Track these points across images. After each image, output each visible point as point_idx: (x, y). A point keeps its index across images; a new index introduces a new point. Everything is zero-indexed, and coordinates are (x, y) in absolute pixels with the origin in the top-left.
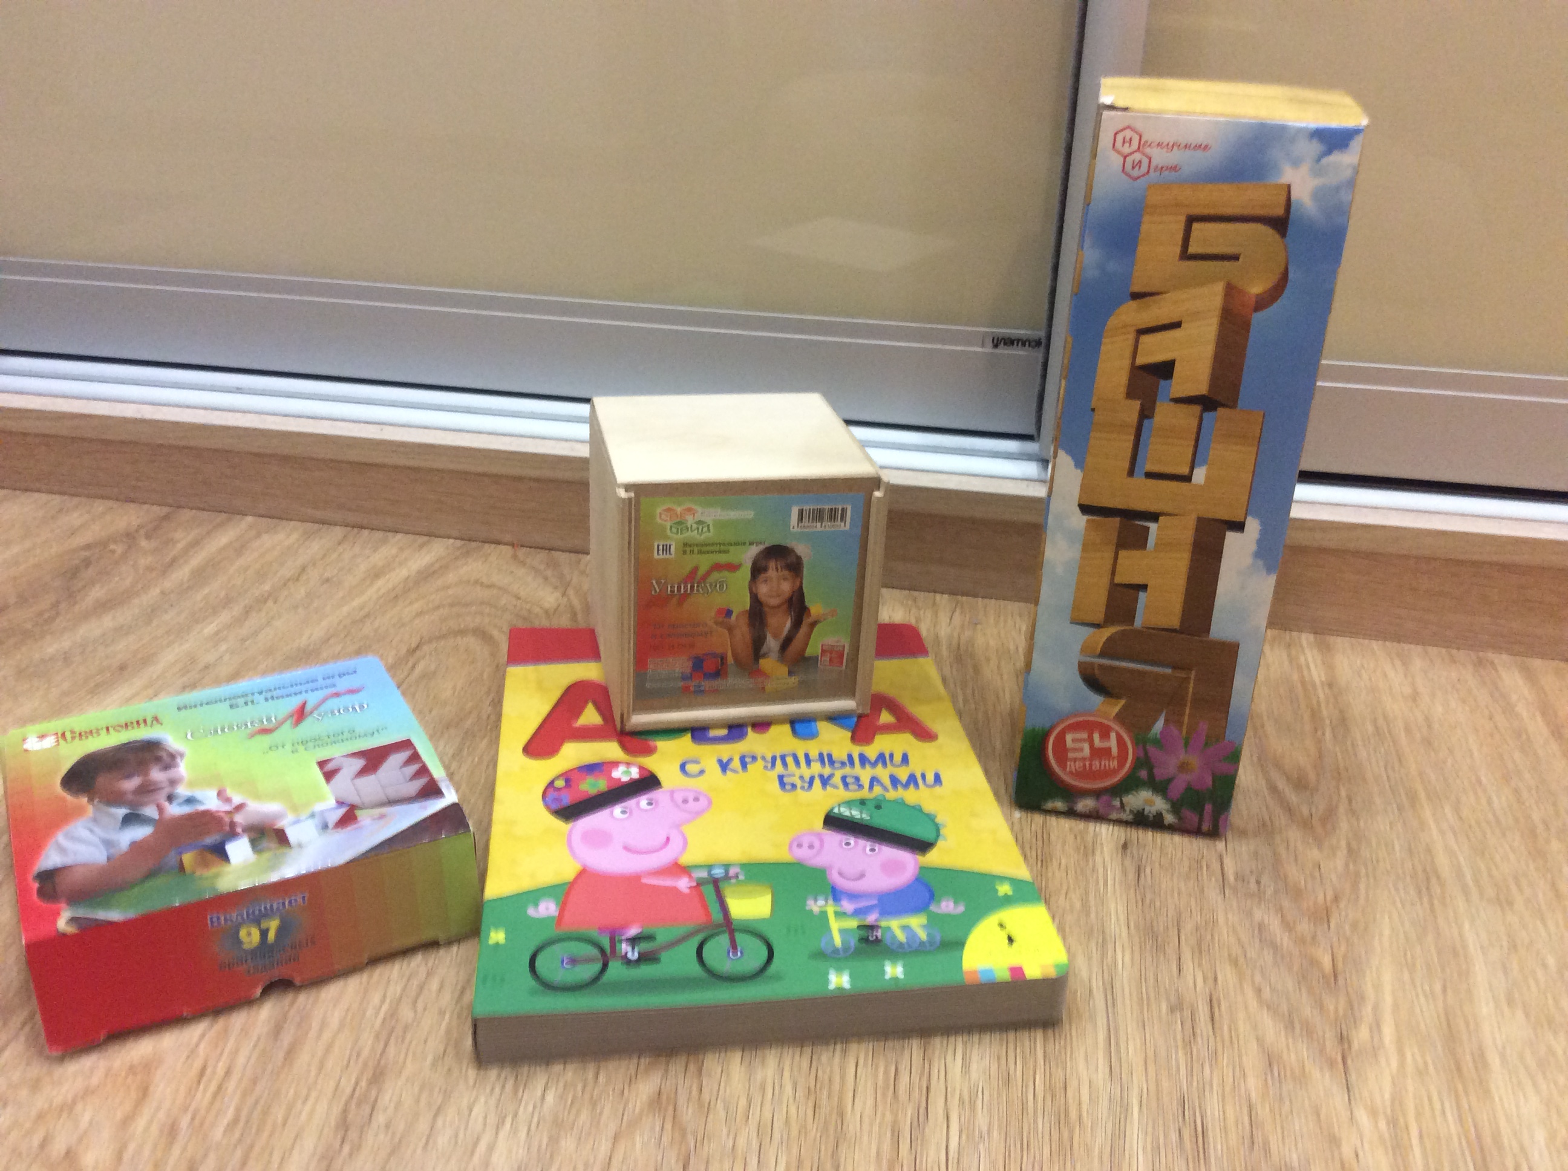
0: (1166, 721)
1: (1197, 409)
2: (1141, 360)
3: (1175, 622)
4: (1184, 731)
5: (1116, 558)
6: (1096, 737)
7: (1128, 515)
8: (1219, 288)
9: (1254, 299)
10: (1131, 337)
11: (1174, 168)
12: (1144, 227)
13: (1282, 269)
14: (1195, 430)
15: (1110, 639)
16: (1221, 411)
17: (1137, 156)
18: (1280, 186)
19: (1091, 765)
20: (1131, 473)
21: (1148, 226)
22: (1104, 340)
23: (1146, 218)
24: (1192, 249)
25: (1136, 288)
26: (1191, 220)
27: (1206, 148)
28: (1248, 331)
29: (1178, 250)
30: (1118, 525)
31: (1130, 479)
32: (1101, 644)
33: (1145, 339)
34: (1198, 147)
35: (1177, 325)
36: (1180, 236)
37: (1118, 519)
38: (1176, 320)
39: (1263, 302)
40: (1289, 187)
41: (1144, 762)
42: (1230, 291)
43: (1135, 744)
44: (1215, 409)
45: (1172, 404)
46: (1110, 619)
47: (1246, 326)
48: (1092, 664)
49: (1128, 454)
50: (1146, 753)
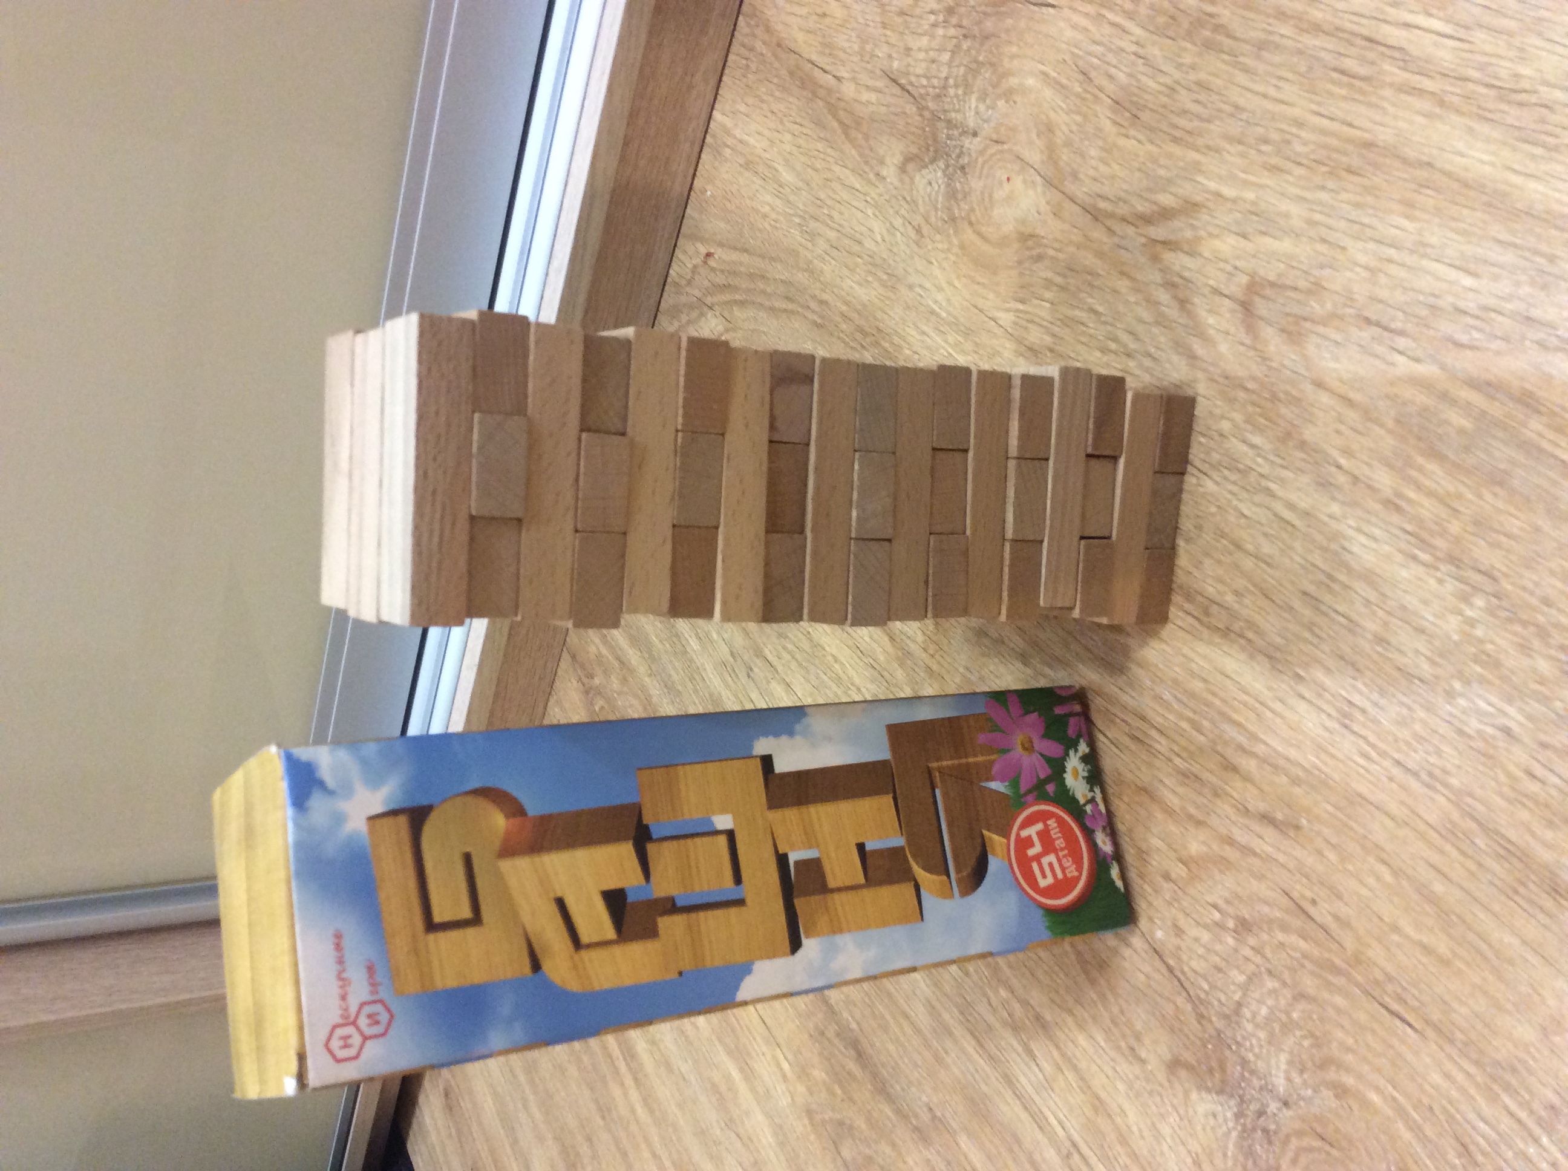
0: (988, 779)
1: (651, 848)
2: (611, 934)
3: (887, 800)
4: (993, 757)
5: (839, 890)
6: (1031, 852)
7: (788, 891)
8: (506, 866)
9: (512, 820)
10: (585, 954)
11: (371, 969)
12: (452, 983)
13: (470, 799)
14: (675, 843)
15: (927, 869)
16: (647, 819)
17: (363, 1022)
18: (372, 831)
19: (1062, 849)
20: (740, 902)
21: (447, 979)
22: (597, 987)
23: (439, 984)
24: (466, 913)
25: (527, 969)
26: (431, 926)
27: (338, 936)
28: (550, 816)
29: (470, 932)
30: (802, 899)
31: (748, 901)
32: (934, 877)
33: (585, 938)
34: (338, 947)
35: (561, 903)
36: (454, 935)
37: (796, 902)
38: (554, 909)
39: (513, 808)
40: (372, 819)
41: (1038, 791)
42: (508, 850)
43: (1024, 806)
44: (647, 827)
45: (652, 878)
46: (907, 876)
47: (544, 820)
48: (959, 881)
49: (719, 913)
50: (1029, 792)
